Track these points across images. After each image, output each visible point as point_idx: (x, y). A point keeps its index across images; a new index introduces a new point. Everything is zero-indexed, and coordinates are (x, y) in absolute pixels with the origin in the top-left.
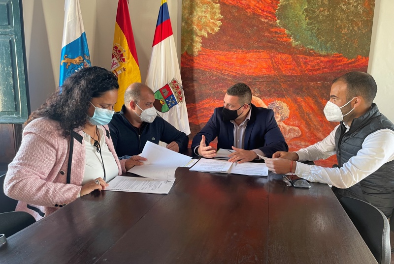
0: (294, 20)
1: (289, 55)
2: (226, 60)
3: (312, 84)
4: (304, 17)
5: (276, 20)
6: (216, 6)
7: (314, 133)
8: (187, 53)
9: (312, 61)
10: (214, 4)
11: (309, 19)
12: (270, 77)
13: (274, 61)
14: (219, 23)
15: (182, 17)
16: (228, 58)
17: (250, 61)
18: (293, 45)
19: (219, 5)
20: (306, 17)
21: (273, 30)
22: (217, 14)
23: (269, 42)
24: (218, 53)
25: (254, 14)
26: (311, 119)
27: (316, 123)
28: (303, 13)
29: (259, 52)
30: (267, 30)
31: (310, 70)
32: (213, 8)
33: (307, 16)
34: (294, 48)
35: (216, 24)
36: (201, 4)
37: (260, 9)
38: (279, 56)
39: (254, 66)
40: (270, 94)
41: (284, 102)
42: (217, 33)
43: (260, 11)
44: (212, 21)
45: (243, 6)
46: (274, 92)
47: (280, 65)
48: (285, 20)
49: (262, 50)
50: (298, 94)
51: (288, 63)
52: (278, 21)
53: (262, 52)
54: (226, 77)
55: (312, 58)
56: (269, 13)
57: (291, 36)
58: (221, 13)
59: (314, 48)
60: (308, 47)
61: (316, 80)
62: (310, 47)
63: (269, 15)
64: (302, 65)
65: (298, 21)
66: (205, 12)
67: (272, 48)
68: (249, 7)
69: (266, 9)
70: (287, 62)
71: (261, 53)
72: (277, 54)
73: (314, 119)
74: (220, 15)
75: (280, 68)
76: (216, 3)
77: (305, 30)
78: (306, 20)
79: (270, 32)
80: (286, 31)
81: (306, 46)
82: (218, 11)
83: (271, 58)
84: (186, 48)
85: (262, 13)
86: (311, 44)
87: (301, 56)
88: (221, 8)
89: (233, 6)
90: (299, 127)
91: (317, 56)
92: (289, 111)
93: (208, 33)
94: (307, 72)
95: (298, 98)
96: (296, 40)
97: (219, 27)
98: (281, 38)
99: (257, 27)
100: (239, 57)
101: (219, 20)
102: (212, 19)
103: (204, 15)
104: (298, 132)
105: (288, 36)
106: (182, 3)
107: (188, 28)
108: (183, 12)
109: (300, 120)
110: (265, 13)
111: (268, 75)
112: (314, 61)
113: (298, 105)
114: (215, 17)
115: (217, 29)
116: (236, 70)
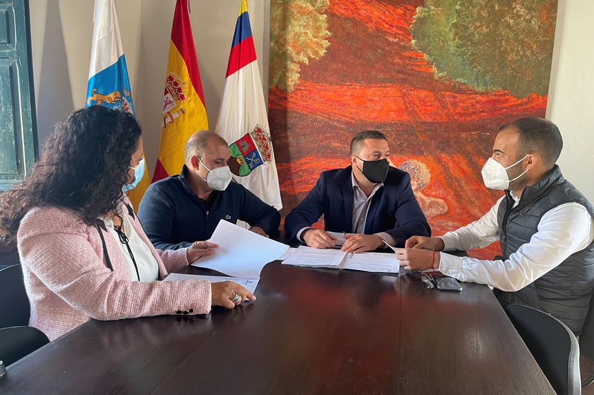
0: (437, 39)
1: (430, 91)
2: (336, 99)
3: (463, 135)
4: (451, 36)
5: (410, 40)
6: (321, 18)
7: (467, 208)
8: (277, 87)
9: (463, 102)
10: (318, 15)
11: (459, 39)
12: (402, 125)
13: (407, 100)
14: (326, 43)
15: (270, 34)
16: (339, 96)
17: (371, 100)
18: (436, 77)
19: (325, 16)
20: (454, 36)
21: (407, 54)
22: (323, 30)
23: (400, 72)
24: (323, 88)
25: (378, 30)
26: (462, 188)
27: (470, 194)
28: (450, 30)
29: (385, 87)
30: (398, 54)
31: (461, 115)
32: (316, 20)
33: (456, 34)
34: (437, 81)
35: (322, 45)
36: (298, 15)
37: (387, 23)
38: (414, 93)
39: (377, 108)
40: (402, 150)
41: (423, 162)
42: (323, 58)
43: (387, 26)
44: (315, 39)
45: (362, 18)
46: (408, 147)
47: (417, 106)
48: (424, 39)
49: (390, 85)
50: (443, 150)
51: (428, 104)
52: (413, 41)
53: (390, 87)
54: (335, 123)
55: (464, 97)
56: (401, 29)
57: (432, 64)
58: (329, 29)
59: (466, 81)
60: (458, 80)
61: (470, 130)
62: (461, 80)
63: (401, 32)
64: (449, 106)
65: (442, 41)
66: (304, 27)
67: (404, 81)
68: (370, 19)
69: (395, 23)
70: (426, 103)
71: (389, 89)
72: (411, 90)
73: (466, 188)
74: (327, 32)
75: (416, 111)
76: (321, 14)
77: (454, 55)
78: (454, 39)
79: (402, 58)
80: (426, 57)
81: (457, 77)
82: (325, 25)
83: (403, 95)
84: (276, 80)
85: (390, 29)
86: (462, 76)
87: (448, 93)
88: (328, 21)
89: (346, 18)
90: (444, 199)
91: (471, 94)
92: (429, 176)
93: (309, 58)
94: (456, 117)
95: (443, 155)
96: (440, 69)
97: (326, 49)
98: (418, 66)
99: (383, 49)
100: (355, 94)
101: (326, 39)
102: (314, 37)
103: (303, 31)
104: (443, 207)
105: (428, 64)
106: (271, 13)
107: (279, 50)
108: (271, 27)
109: (445, 189)
110: (394, 29)
111: (399, 121)
112: (466, 100)
113: (443, 166)
114: (320, 35)
115: (322, 52)
116: (351, 114)
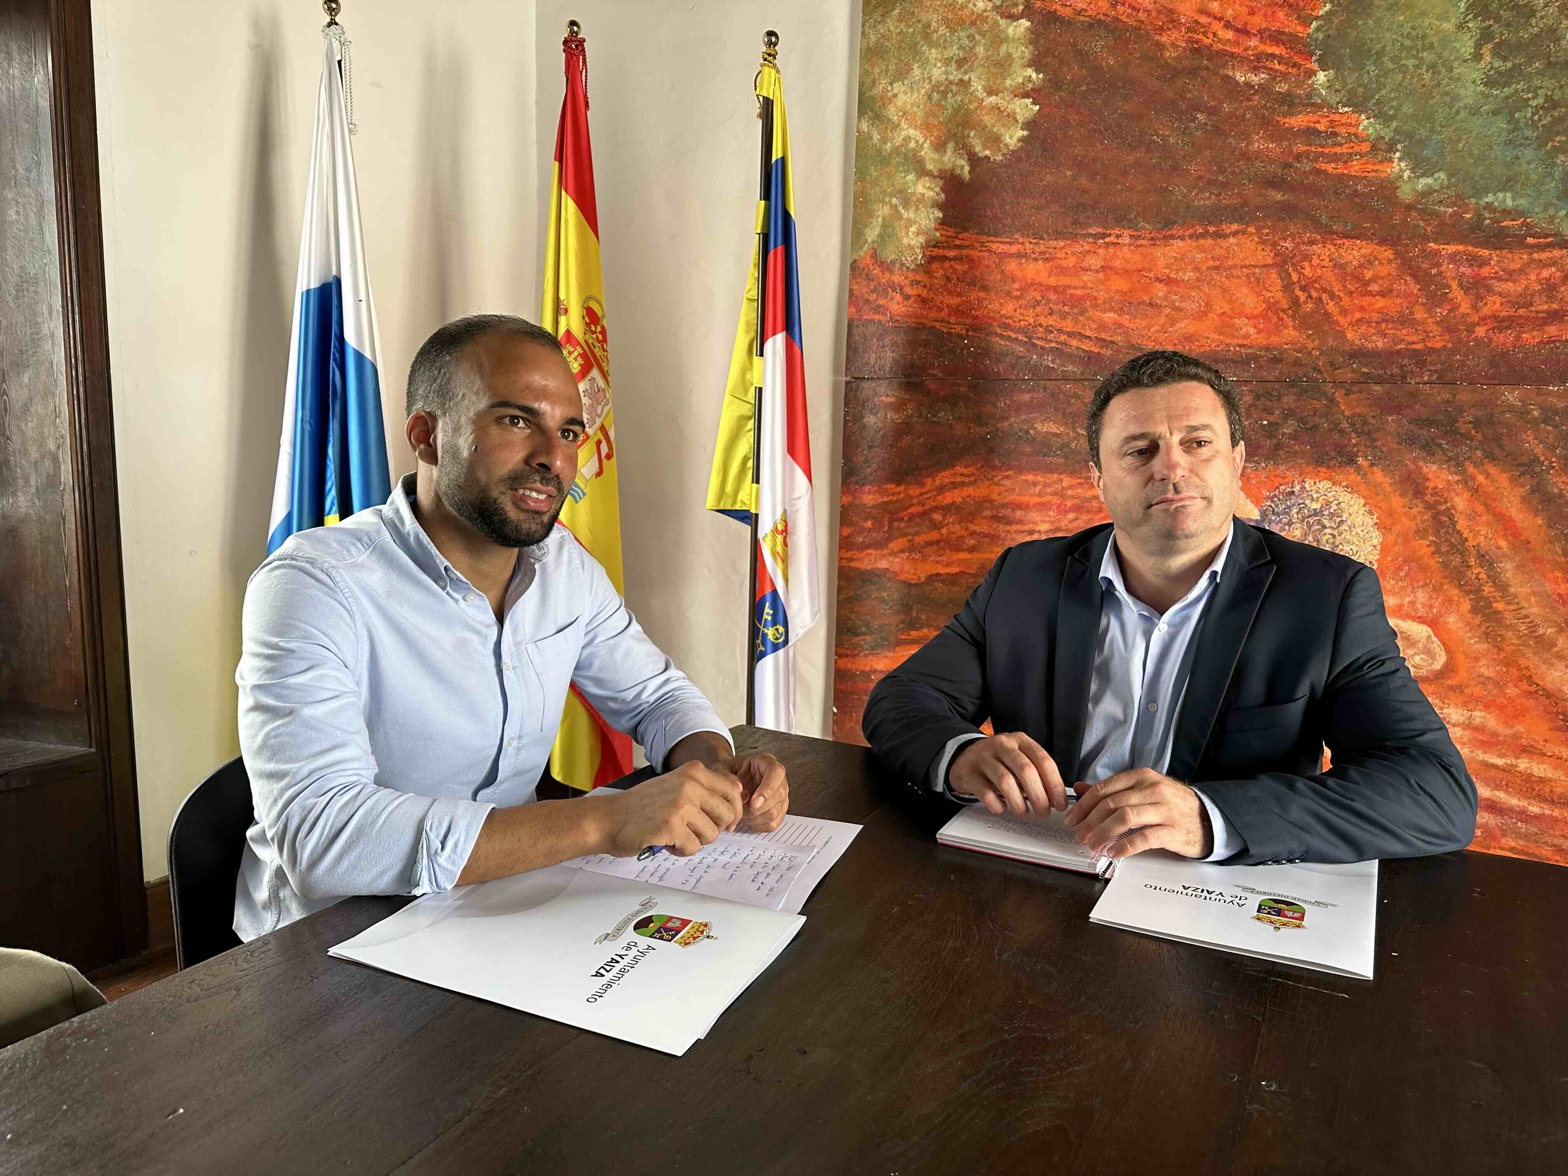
0: (1411, 63)
1: (1382, 242)
2: (1053, 281)
3: (1512, 396)
4: (1466, 45)
5: (1311, 73)
6: (1011, 30)
7: (1523, 662)
8: (875, 255)
9: (1511, 275)
10: (1002, 22)
11: (1495, 53)
12: (1276, 360)
13: (1295, 277)
14: (1025, 109)
15: (861, 94)
16: (1062, 271)
17: (1168, 281)
18: (1405, 193)
19: (1025, 23)
20: (1478, 46)
21: (1299, 121)
22: (1017, 66)
23: (1273, 183)
24: (1014, 249)
25: (1197, 50)
26: (1503, 588)
27: (1534, 610)
28: (1461, 27)
29: (1220, 235)
30: (1265, 122)
31: (1501, 323)
32: (998, 39)
33: (1486, 36)
34: (1409, 207)
35: (1012, 116)
36: (943, 30)
37: (1228, 26)
38: (1323, 252)
39: (1191, 306)
40: (1278, 447)
41: (1351, 488)
42: (1016, 156)
43: (1230, 35)
44: (993, 99)
45: (1142, 16)
46: (1295, 437)
47: (1332, 296)
48: (1362, 66)
49: (1235, 227)
50: (1429, 449)
51: (1374, 287)
52: (1321, 77)
53: (1235, 234)
54: (1048, 361)
55: (1517, 260)
56: (1276, 38)
57: (1391, 149)
58: (1036, 63)
59: (1523, 202)
60: (1490, 198)
61: (1541, 380)
62: (1507, 200)
63: (1276, 50)
64: (1457, 294)
65: (1432, 67)
66: (961, 63)
67: (1288, 211)
68: (1171, 18)
69: (1257, 22)
70: (1368, 283)
71: (1232, 240)
72: (1312, 242)
73: (1519, 587)
74: (1031, 72)
75: (1327, 314)
76: (1013, 18)
77: (1474, 111)
78: (1477, 57)
79: (1280, 134)
80: (1367, 125)
81: (1479, 193)
82: (1022, 52)
83: (1282, 262)
84: (872, 234)
85: (1237, 43)
86: (1508, 184)
87: (1451, 248)
88: (1035, 38)
89: (1095, 24)
91: (1542, 248)
93: (974, 160)
94: (1480, 331)
95: (1431, 469)
96: (1421, 167)
97: (1027, 126)
98: (1335, 158)
99: (1212, 111)
100: (1117, 263)
101: (1026, 95)
102: (990, 92)
103: (956, 76)
104: (1429, 653)
105: (1374, 148)
106: (863, 34)
107: (884, 141)
108: (865, 73)
109: (1437, 589)
110: (1253, 42)
111: (1268, 349)
112: (1521, 271)
113: (1429, 507)
114: (1008, 82)
115: (1013, 137)
116: (1102, 326)
